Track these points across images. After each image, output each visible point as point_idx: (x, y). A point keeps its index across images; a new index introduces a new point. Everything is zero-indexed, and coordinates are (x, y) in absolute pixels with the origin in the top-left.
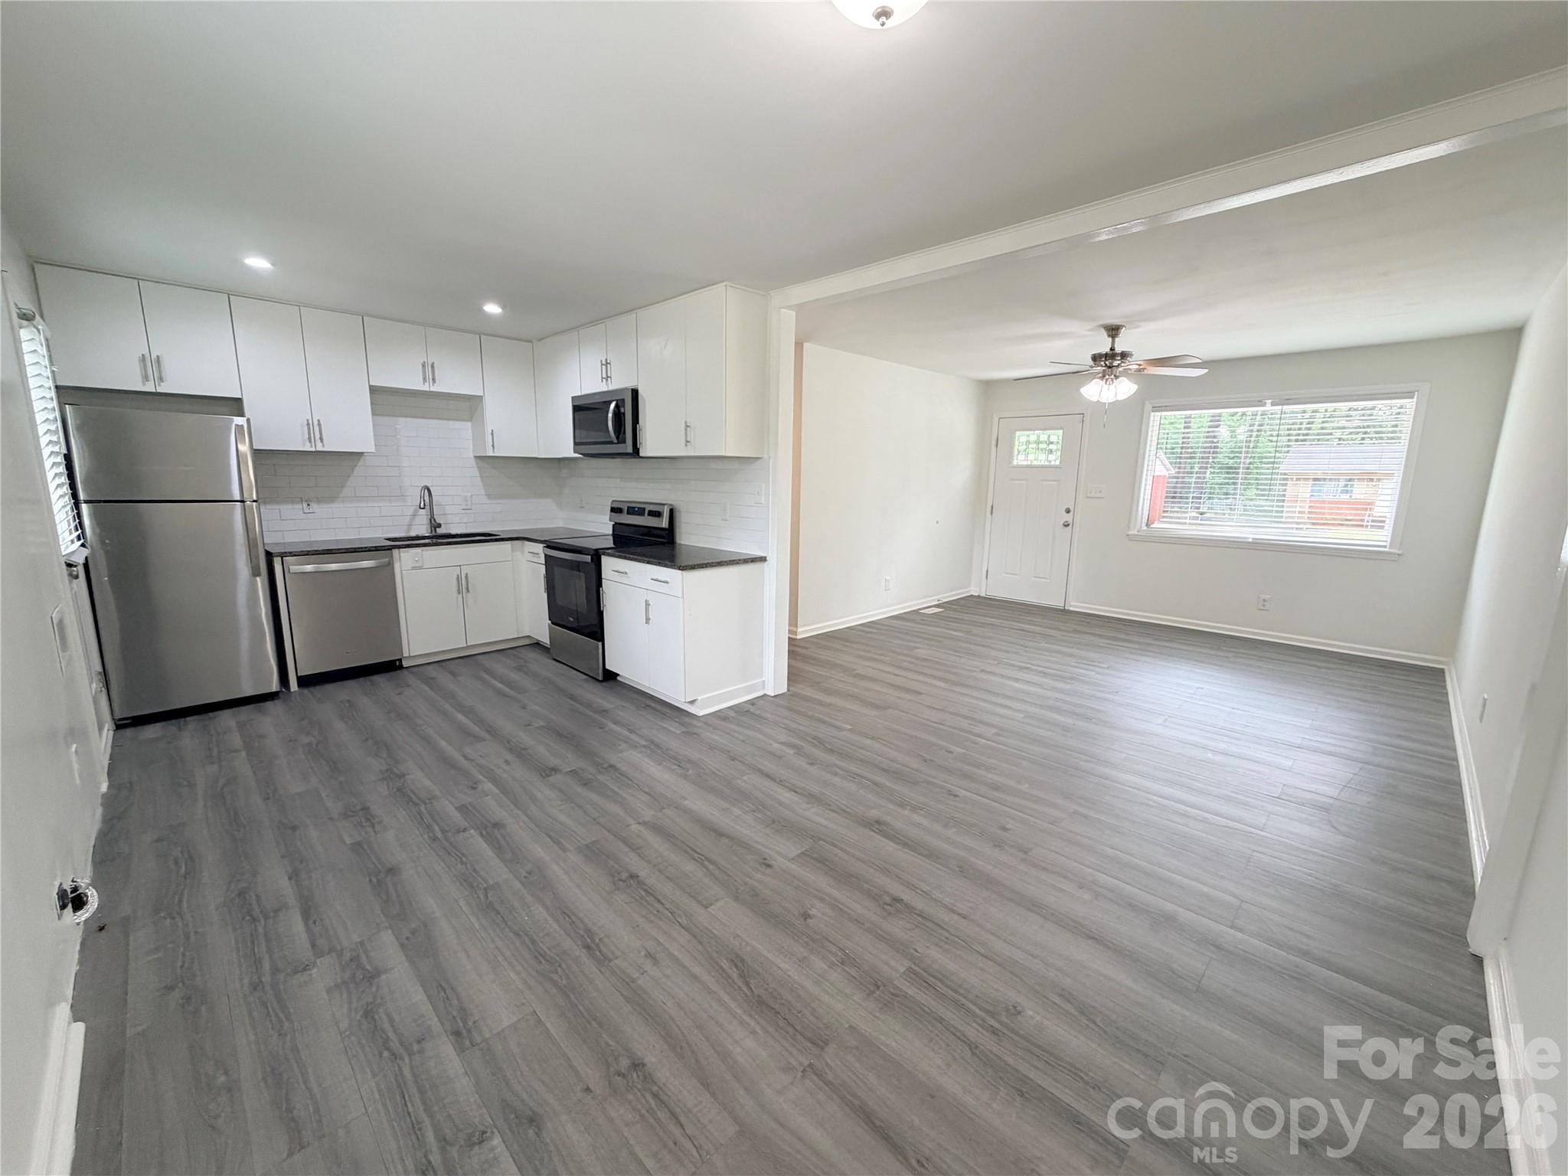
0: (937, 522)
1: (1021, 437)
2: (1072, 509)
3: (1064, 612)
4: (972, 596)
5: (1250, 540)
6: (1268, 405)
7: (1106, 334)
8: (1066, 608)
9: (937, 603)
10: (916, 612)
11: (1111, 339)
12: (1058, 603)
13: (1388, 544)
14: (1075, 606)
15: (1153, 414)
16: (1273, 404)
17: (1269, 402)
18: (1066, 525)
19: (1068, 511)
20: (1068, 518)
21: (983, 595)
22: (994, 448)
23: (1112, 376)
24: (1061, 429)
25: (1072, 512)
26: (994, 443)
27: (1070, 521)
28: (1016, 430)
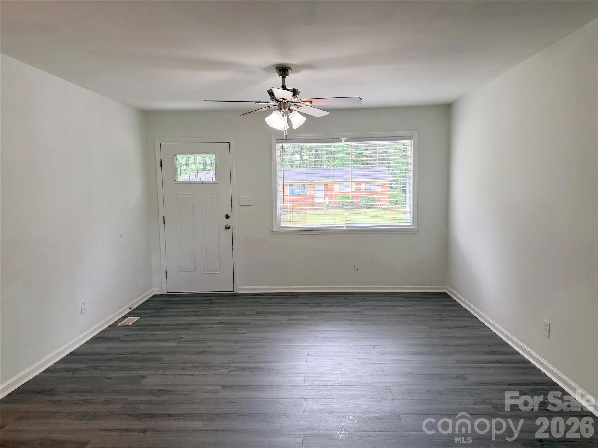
0: (121, 237)
1: (182, 159)
2: (230, 215)
3: (234, 295)
4: (155, 296)
5: (345, 228)
6: (343, 141)
7: (277, 74)
8: (235, 292)
9: (129, 311)
10: (113, 327)
11: (281, 78)
12: (227, 288)
13: (411, 224)
14: (241, 289)
15: (277, 145)
16: (346, 141)
17: (343, 139)
18: (228, 228)
19: (227, 217)
20: (228, 222)
21: (165, 293)
22: (159, 168)
23: (287, 110)
24: (213, 153)
25: (230, 218)
26: (158, 163)
27: (230, 225)
28: (177, 154)
